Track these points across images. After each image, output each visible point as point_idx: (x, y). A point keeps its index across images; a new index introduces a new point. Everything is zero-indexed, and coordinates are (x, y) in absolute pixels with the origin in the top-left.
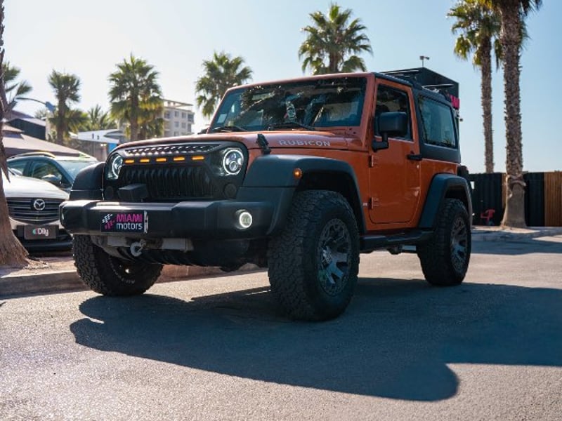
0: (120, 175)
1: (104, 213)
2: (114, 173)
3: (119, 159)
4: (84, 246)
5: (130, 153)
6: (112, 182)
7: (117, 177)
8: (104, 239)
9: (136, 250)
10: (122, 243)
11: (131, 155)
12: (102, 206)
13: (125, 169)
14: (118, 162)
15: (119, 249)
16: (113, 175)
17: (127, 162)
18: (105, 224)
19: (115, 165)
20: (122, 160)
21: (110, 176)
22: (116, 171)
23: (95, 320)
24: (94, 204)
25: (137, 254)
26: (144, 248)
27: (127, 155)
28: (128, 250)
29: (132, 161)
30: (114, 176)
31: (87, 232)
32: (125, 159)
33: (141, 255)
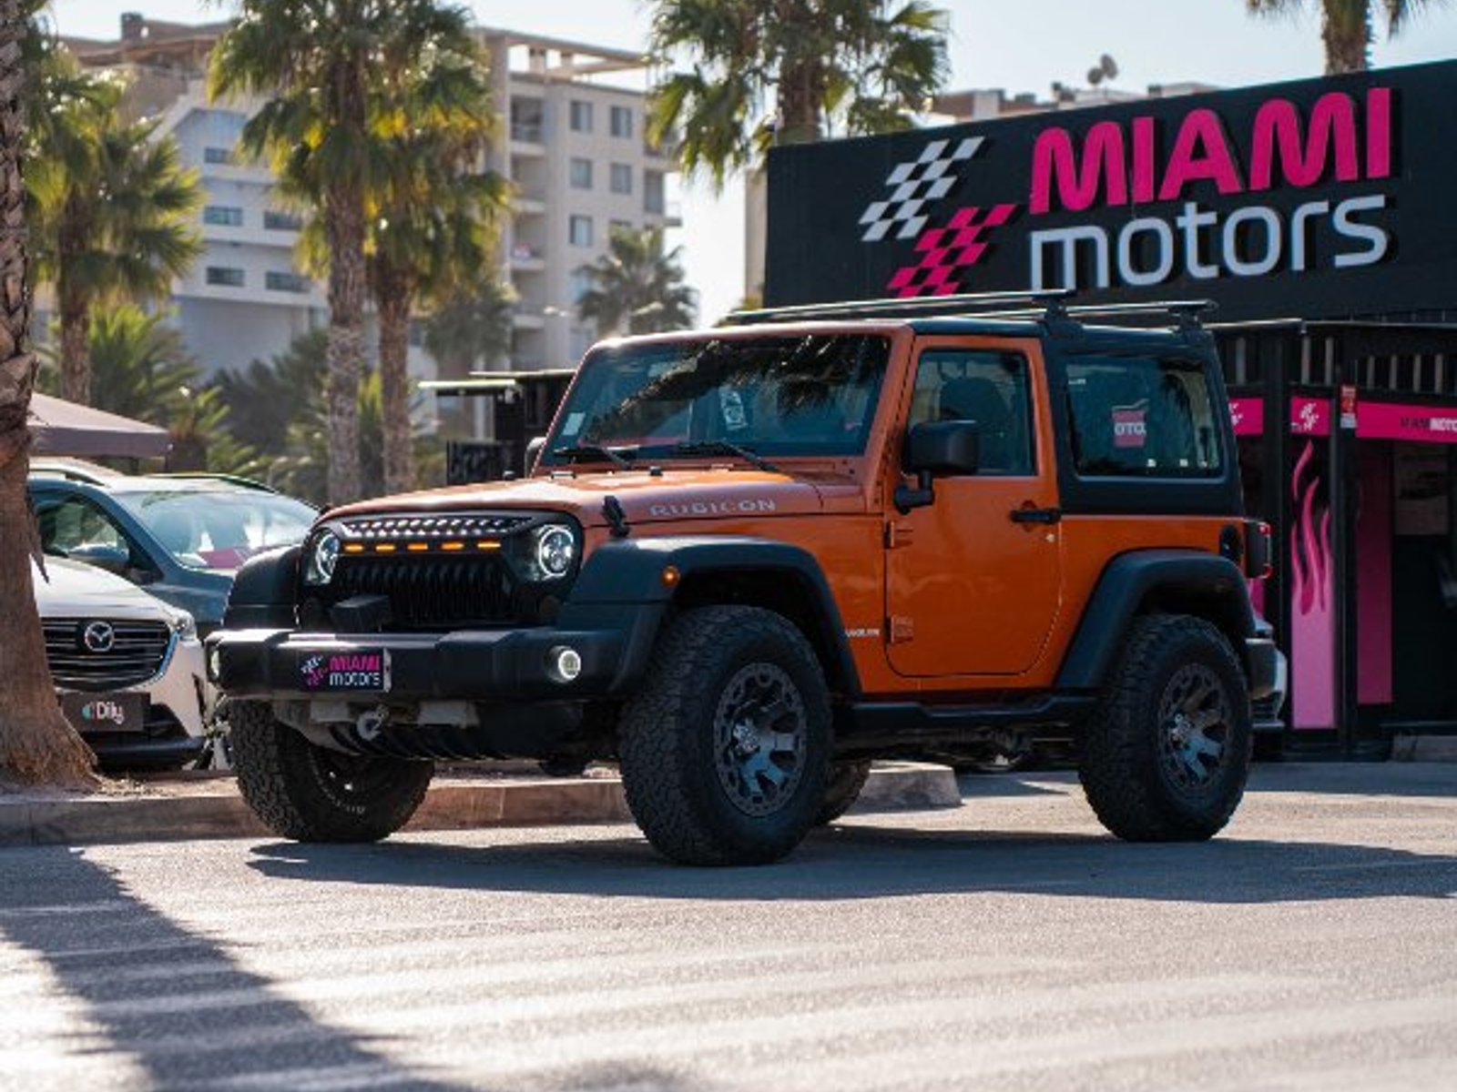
0: (334, 576)
1: (306, 655)
2: (322, 571)
3: (330, 541)
4: (256, 726)
5: (354, 530)
6: (317, 590)
7: (327, 579)
8: (304, 707)
9: (368, 726)
10: (339, 714)
11: (358, 535)
12: (300, 641)
13: (345, 564)
14: (327, 546)
15: (333, 729)
16: (318, 572)
17: (350, 548)
18: (308, 675)
19: (322, 555)
20: (336, 542)
21: (311, 576)
22: (324, 565)
23: (289, 861)
24: (284, 637)
25: (369, 736)
26: (384, 722)
27: (349, 533)
28: (353, 729)
29: (359, 548)
30: (320, 577)
31: (270, 692)
32: (345, 542)
33: (378, 736)
